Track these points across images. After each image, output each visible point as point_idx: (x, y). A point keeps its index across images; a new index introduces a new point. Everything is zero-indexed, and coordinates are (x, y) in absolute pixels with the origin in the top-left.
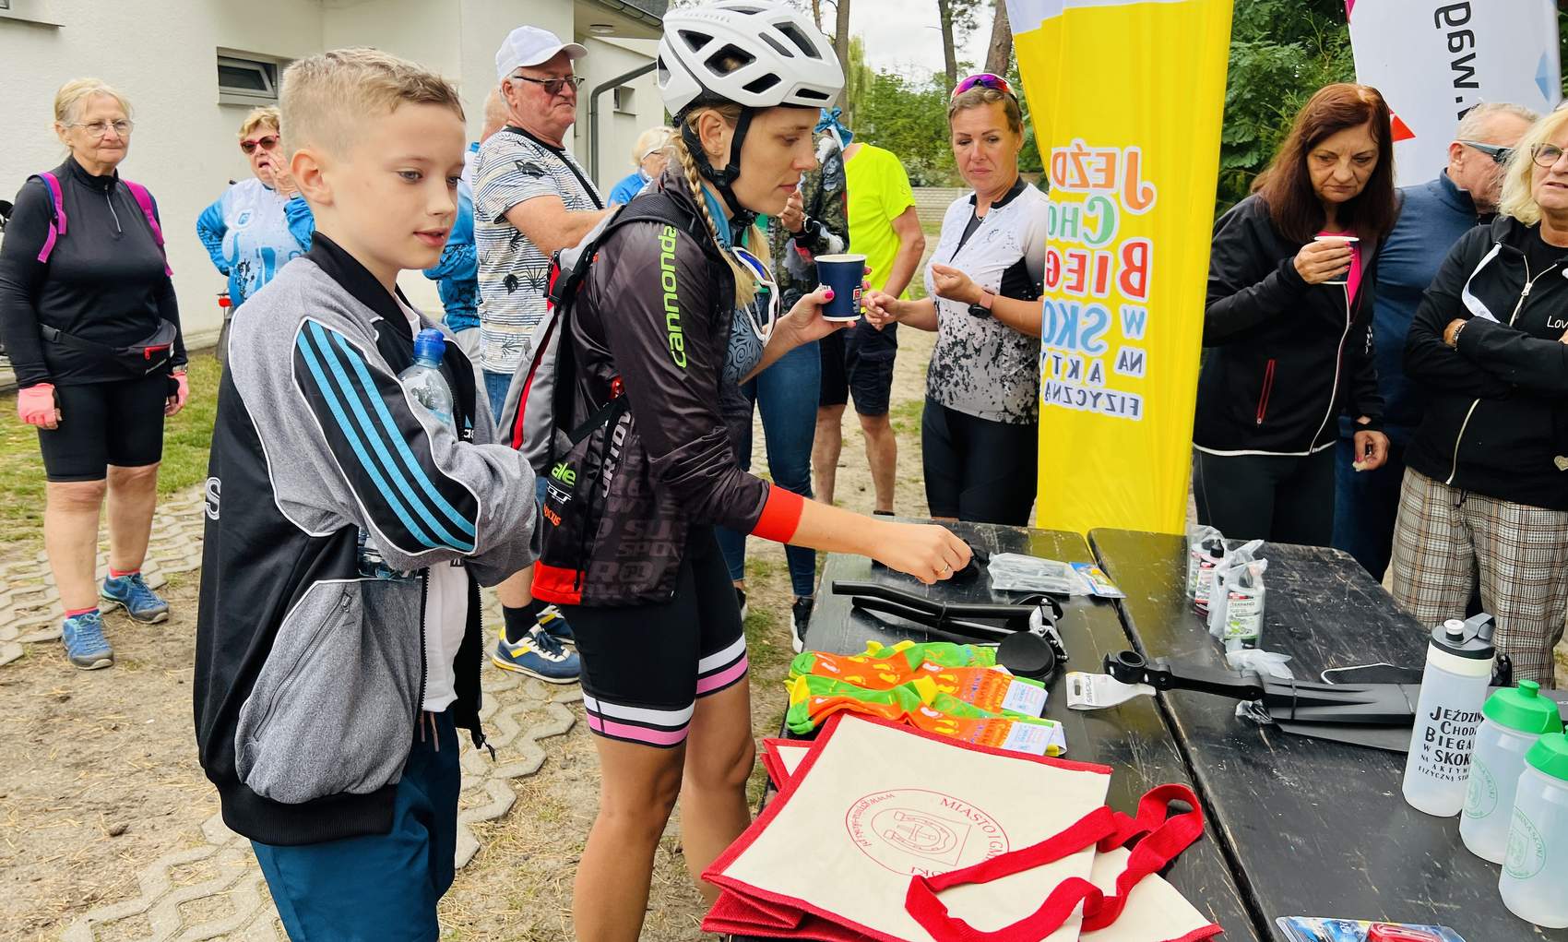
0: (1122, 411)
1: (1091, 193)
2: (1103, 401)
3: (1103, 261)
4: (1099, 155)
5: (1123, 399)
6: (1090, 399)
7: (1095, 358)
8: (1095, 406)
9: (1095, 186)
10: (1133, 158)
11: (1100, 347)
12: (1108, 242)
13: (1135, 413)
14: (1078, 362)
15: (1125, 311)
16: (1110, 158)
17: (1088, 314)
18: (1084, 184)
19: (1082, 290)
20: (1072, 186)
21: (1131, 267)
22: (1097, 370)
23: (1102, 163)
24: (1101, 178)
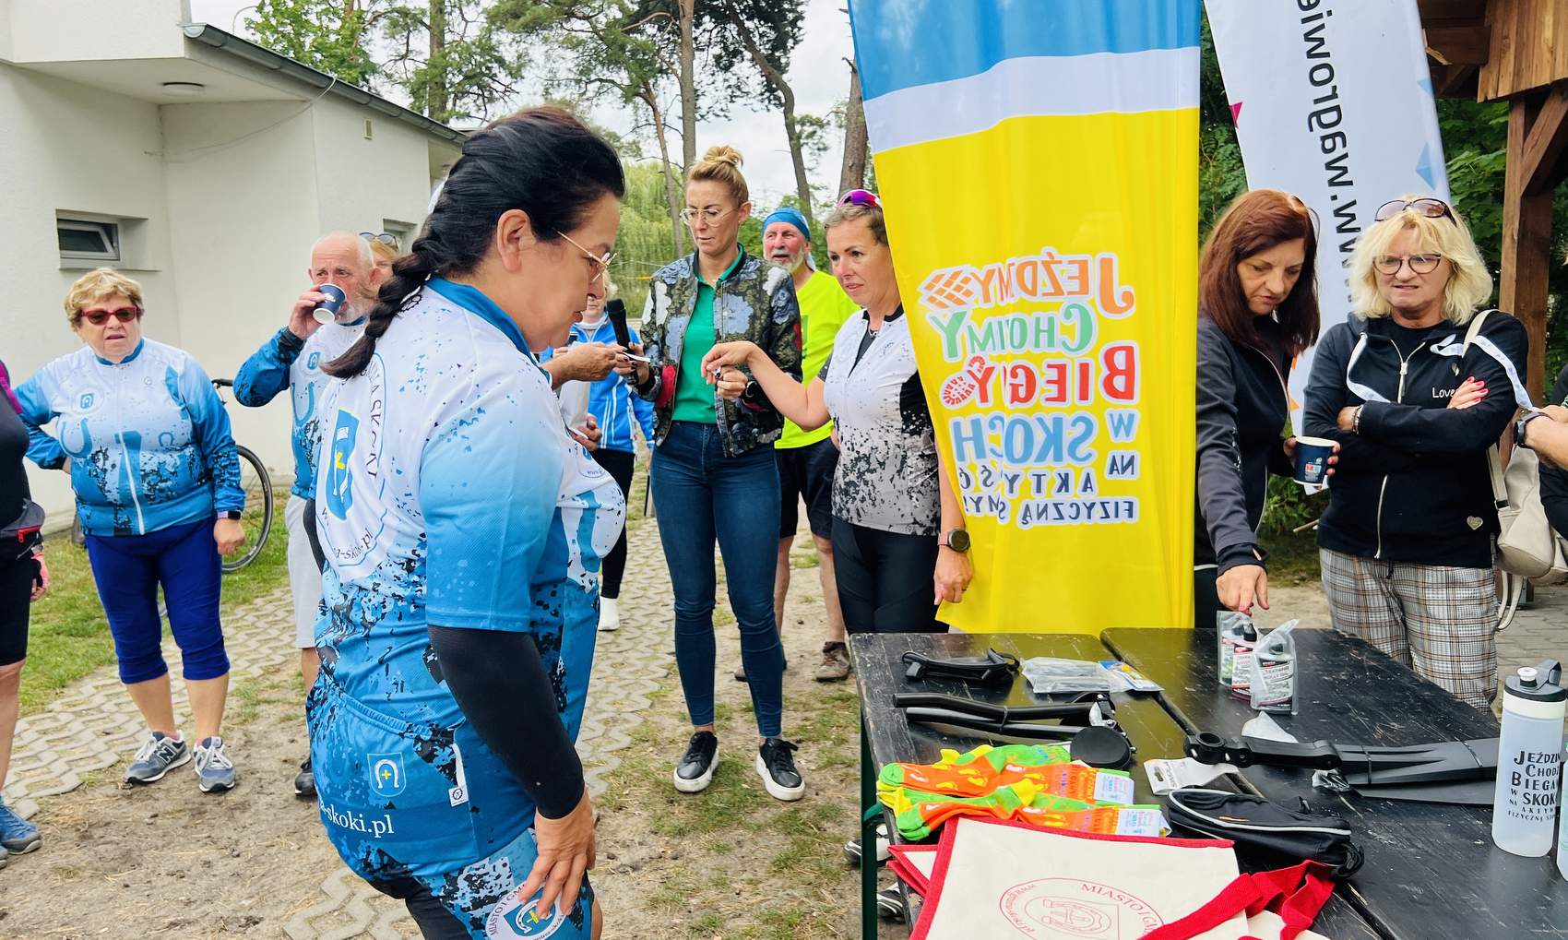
0: (1117, 516)
1: (1065, 301)
2: (1098, 511)
3: (1084, 368)
4: (1071, 262)
5: (1117, 503)
6: (1084, 511)
7: (1086, 467)
8: (1089, 517)
9: (1069, 293)
10: (1106, 265)
11: (1090, 455)
12: (1086, 350)
13: (1131, 515)
14: (1067, 475)
15: (1111, 415)
16: (1083, 266)
17: (1074, 424)
18: (1058, 291)
19: (1064, 400)
20: (1045, 294)
21: (1113, 371)
22: (1088, 479)
23: (1075, 270)
24: (1075, 286)
